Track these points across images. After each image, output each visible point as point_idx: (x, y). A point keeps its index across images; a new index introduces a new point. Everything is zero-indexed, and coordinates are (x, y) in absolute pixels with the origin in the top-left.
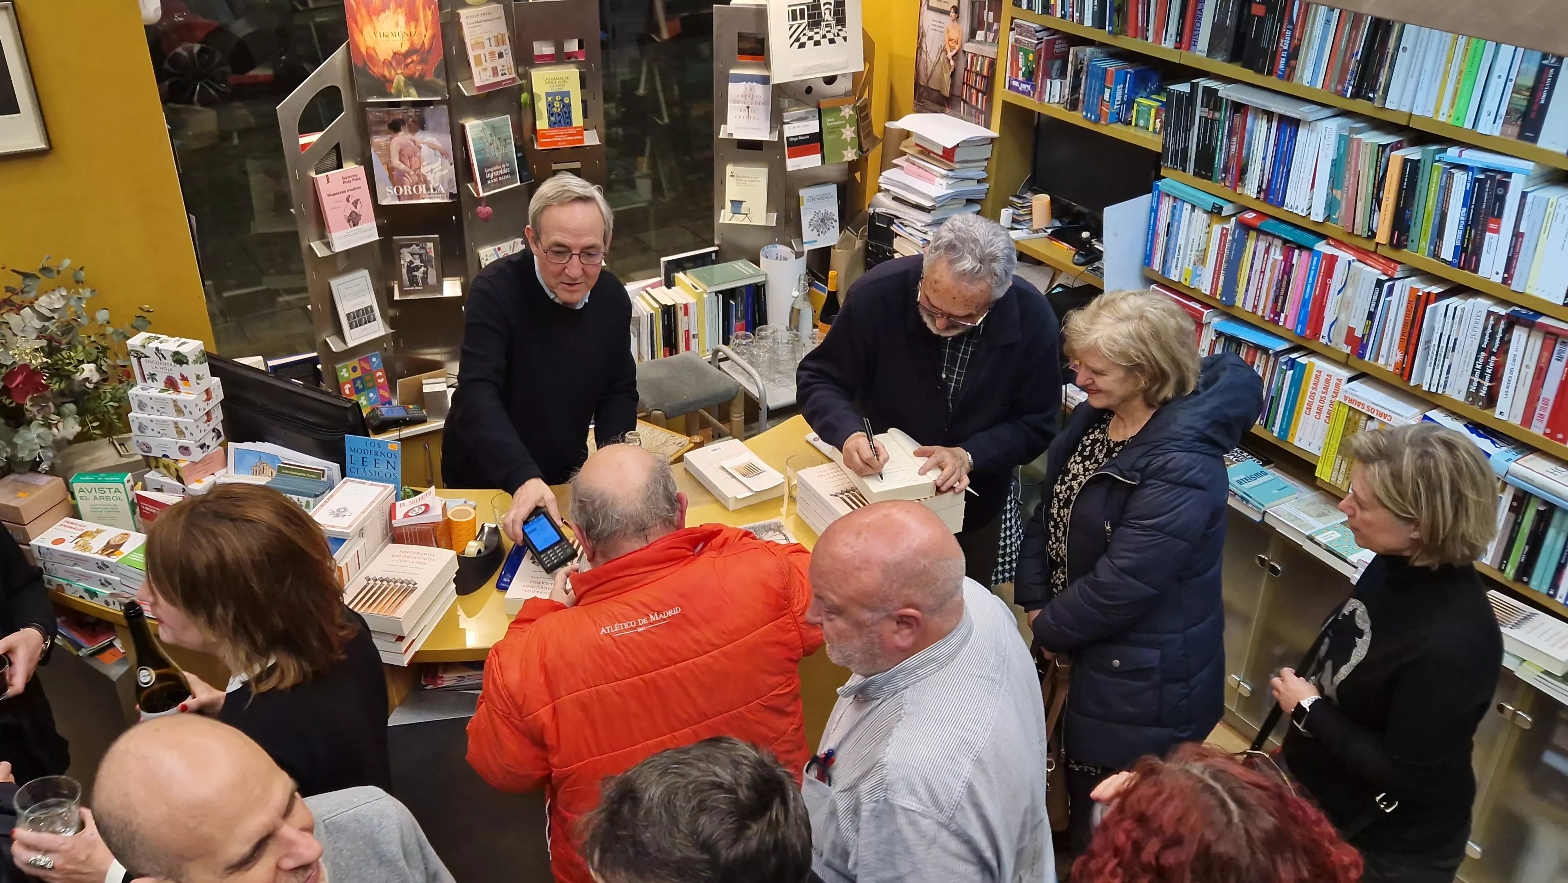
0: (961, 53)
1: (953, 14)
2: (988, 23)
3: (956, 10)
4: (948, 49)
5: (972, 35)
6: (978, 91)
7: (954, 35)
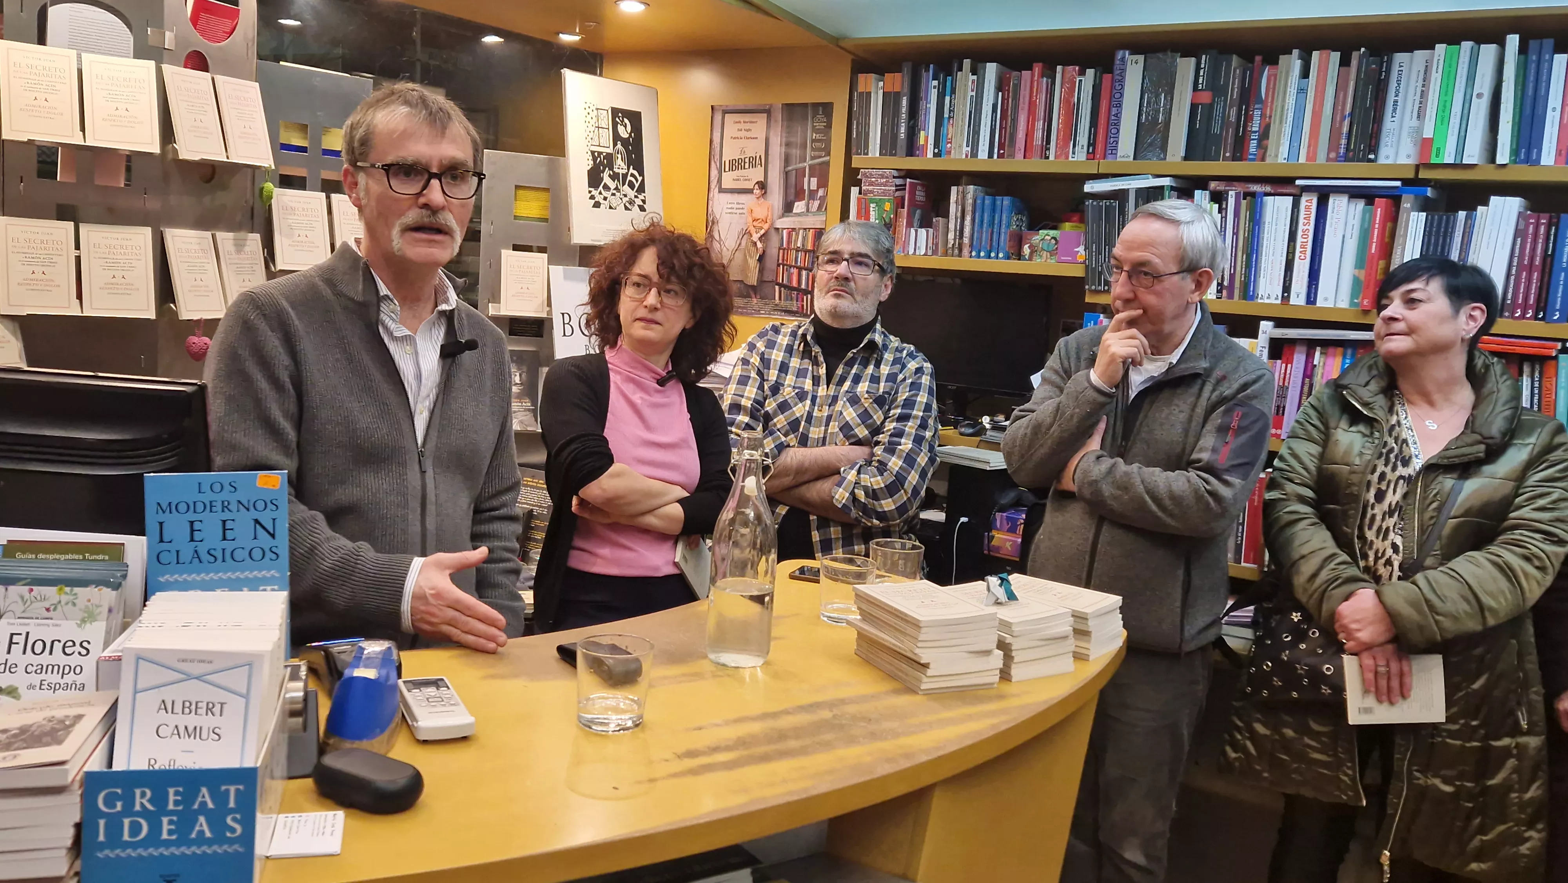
0: (773, 231)
1: (757, 191)
2: (811, 191)
3: (763, 185)
4: (753, 230)
5: (788, 208)
6: (800, 269)
7: (760, 212)
